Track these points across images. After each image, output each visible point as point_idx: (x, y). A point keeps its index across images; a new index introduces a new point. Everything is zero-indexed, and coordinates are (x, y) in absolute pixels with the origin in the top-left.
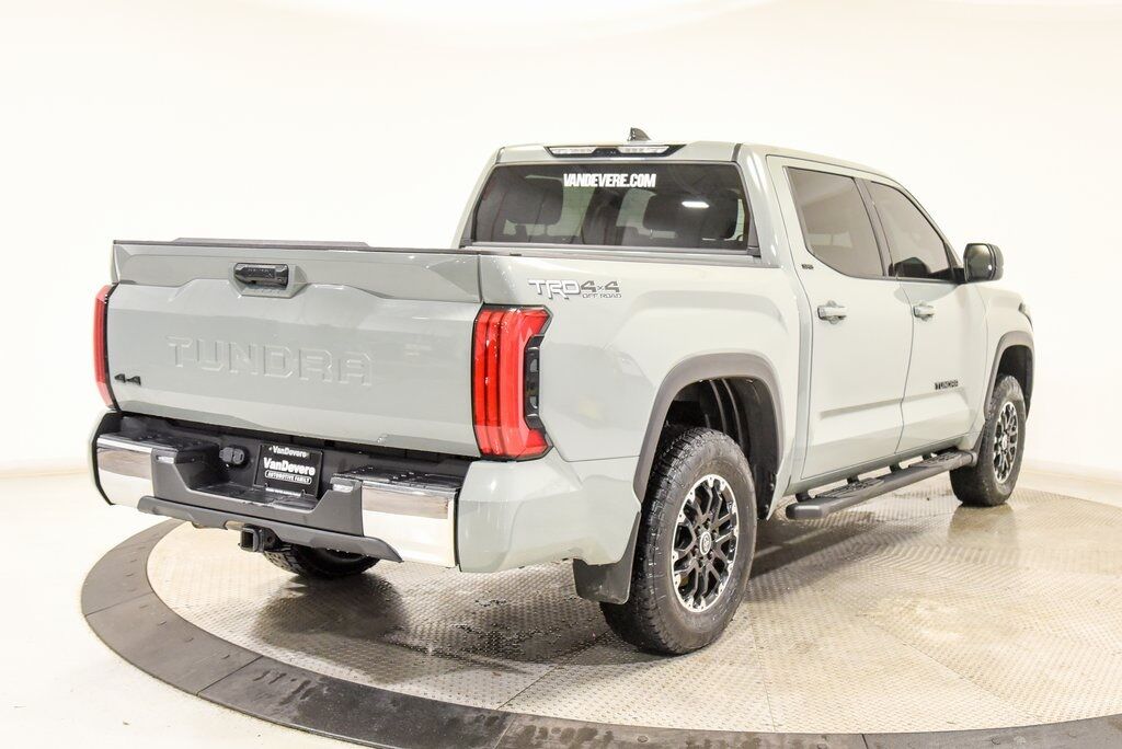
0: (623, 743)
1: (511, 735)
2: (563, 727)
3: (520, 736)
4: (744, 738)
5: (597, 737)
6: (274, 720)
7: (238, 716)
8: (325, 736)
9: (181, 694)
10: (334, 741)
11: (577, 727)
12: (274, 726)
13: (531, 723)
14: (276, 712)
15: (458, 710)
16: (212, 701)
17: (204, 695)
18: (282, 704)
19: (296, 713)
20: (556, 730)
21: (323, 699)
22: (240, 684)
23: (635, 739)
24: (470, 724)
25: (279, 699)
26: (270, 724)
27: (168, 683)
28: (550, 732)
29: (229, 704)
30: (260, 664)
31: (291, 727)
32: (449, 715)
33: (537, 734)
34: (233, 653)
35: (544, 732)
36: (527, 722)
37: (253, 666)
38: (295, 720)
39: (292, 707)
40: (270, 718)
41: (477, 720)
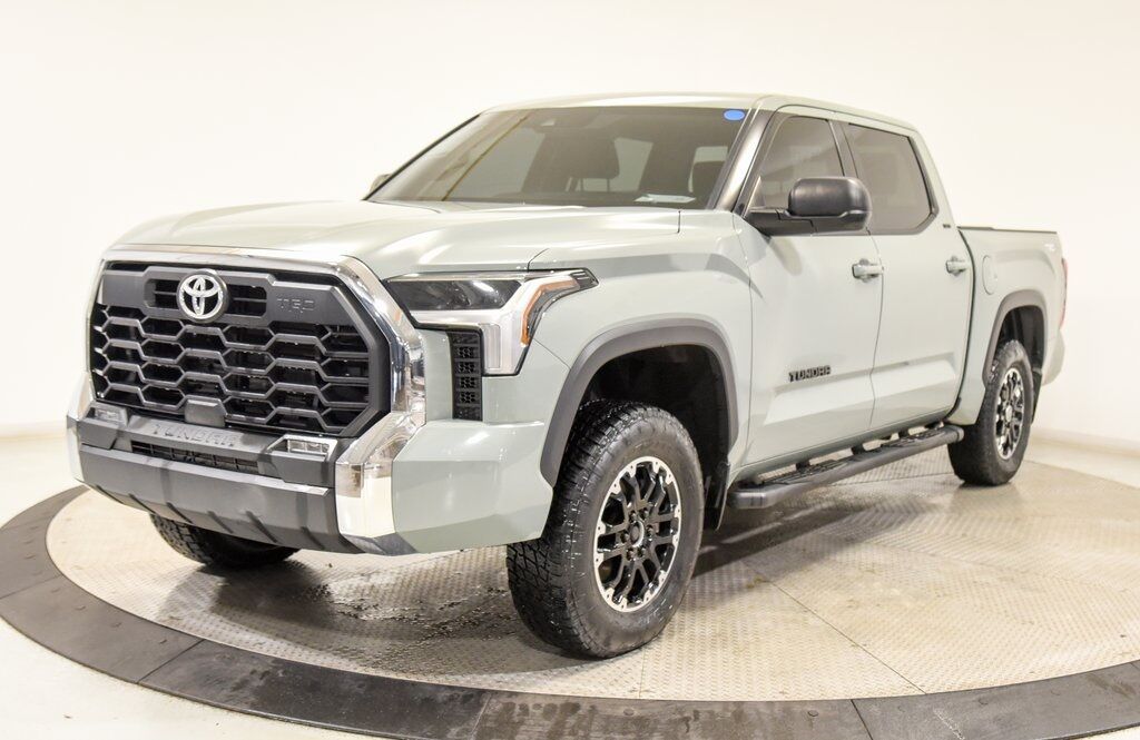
0: (609, 717)
1: (490, 713)
2: (544, 703)
3: (500, 714)
4: (732, 708)
5: (580, 712)
6: (229, 706)
7: (188, 704)
8: (288, 721)
9: (119, 683)
10: (299, 726)
11: (558, 702)
12: (231, 714)
13: (509, 700)
14: (229, 699)
15: (430, 688)
16: (155, 689)
17: (146, 683)
18: (235, 689)
19: (252, 699)
20: (537, 706)
21: (279, 683)
22: (182, 671)
23: (620, 712)
24: (445, 703)
25: (231, 684)
26: (225, 712)
27: (102, 672)
28: (531, 709)
29: (177, 693)
30: (201, 649)
31: (249, 714)
32: (421, 695)
33: (517, 710)
34: (170, 636)
35: (524, 709)
36: (505, 700)
37: (194, 650)
38: (253, 706)
39: (246, 692)
40: (225, 705)
41: (451, 699)
